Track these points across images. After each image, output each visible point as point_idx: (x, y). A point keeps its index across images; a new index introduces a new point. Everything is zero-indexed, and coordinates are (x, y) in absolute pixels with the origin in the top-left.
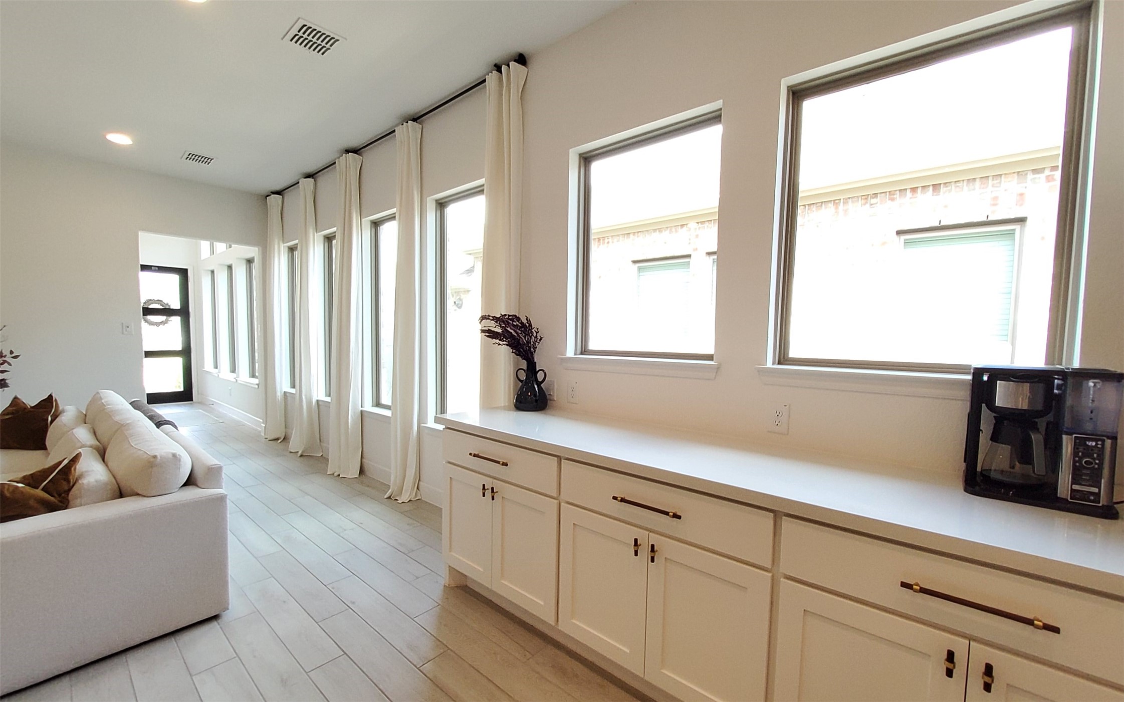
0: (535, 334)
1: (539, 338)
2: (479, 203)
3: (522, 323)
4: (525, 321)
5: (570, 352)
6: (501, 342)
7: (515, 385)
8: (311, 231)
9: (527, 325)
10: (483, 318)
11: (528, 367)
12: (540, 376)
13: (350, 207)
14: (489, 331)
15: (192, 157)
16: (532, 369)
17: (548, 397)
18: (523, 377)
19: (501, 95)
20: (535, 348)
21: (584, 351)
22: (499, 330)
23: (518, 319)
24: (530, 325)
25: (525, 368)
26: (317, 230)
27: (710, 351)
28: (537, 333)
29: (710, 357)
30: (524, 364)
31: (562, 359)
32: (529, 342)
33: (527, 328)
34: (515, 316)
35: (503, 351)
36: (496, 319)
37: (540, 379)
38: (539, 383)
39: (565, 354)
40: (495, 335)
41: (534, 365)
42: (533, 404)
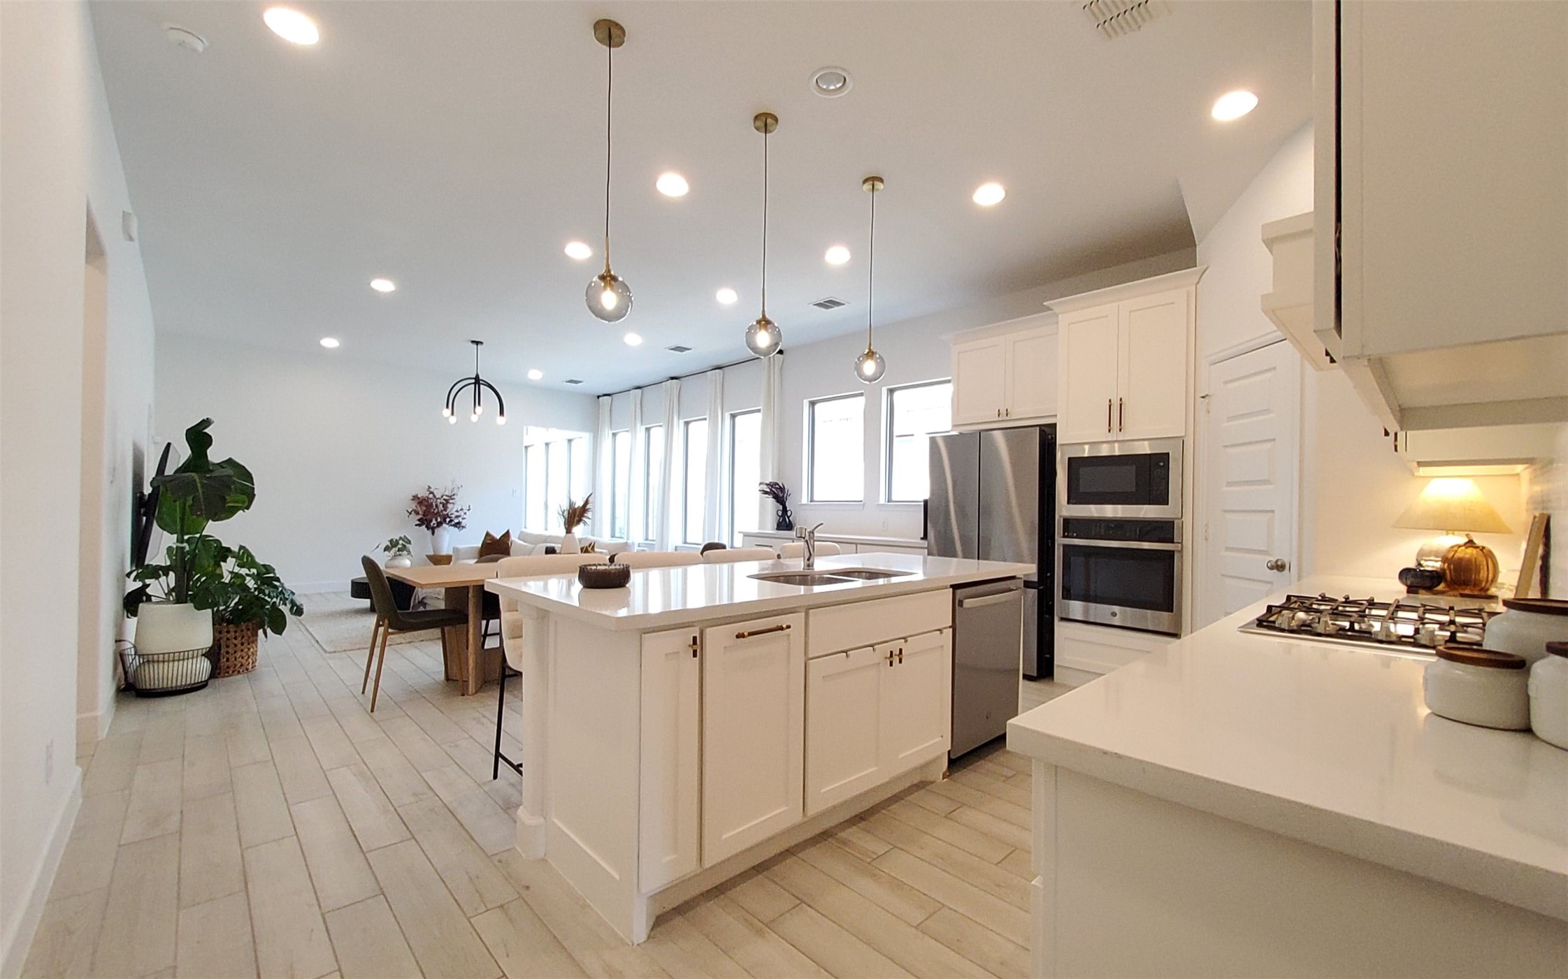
0: (786, 493)
1: (788, 494)
2: (758, 417)
4: (781, 485)
5: (805, 500)
6: (769, 496)
7: (776, 518)
8: (638, 424)
10: (760, 484)
11: (783, 509)
12: (789, 513)
13: (673, 412)
14: (763, 491)
15: (571, 381)
16: (785, 510)
17: (793, 525)
18: (780, 513)
19: (770, 370)
20: (786, 499)
21: (812, 501)
22: (768, 490)
23: (778, 485)
24: (784, 488)
25: (781, 509)
26: (642, 424)
27: (861, 499)
28: (787, 491)
29: (861, 501)
30: (781, 507)
31: (800, 505)
32: (783, 496)
33: (782, 489)
34: (776, 483)
35: (770, 500)
36: (767, 485)
37: (789, 515)
38: (788, 517)
39: (801, 501)
40: (766, 493)
41: (786, 508)
42: (785, 528)
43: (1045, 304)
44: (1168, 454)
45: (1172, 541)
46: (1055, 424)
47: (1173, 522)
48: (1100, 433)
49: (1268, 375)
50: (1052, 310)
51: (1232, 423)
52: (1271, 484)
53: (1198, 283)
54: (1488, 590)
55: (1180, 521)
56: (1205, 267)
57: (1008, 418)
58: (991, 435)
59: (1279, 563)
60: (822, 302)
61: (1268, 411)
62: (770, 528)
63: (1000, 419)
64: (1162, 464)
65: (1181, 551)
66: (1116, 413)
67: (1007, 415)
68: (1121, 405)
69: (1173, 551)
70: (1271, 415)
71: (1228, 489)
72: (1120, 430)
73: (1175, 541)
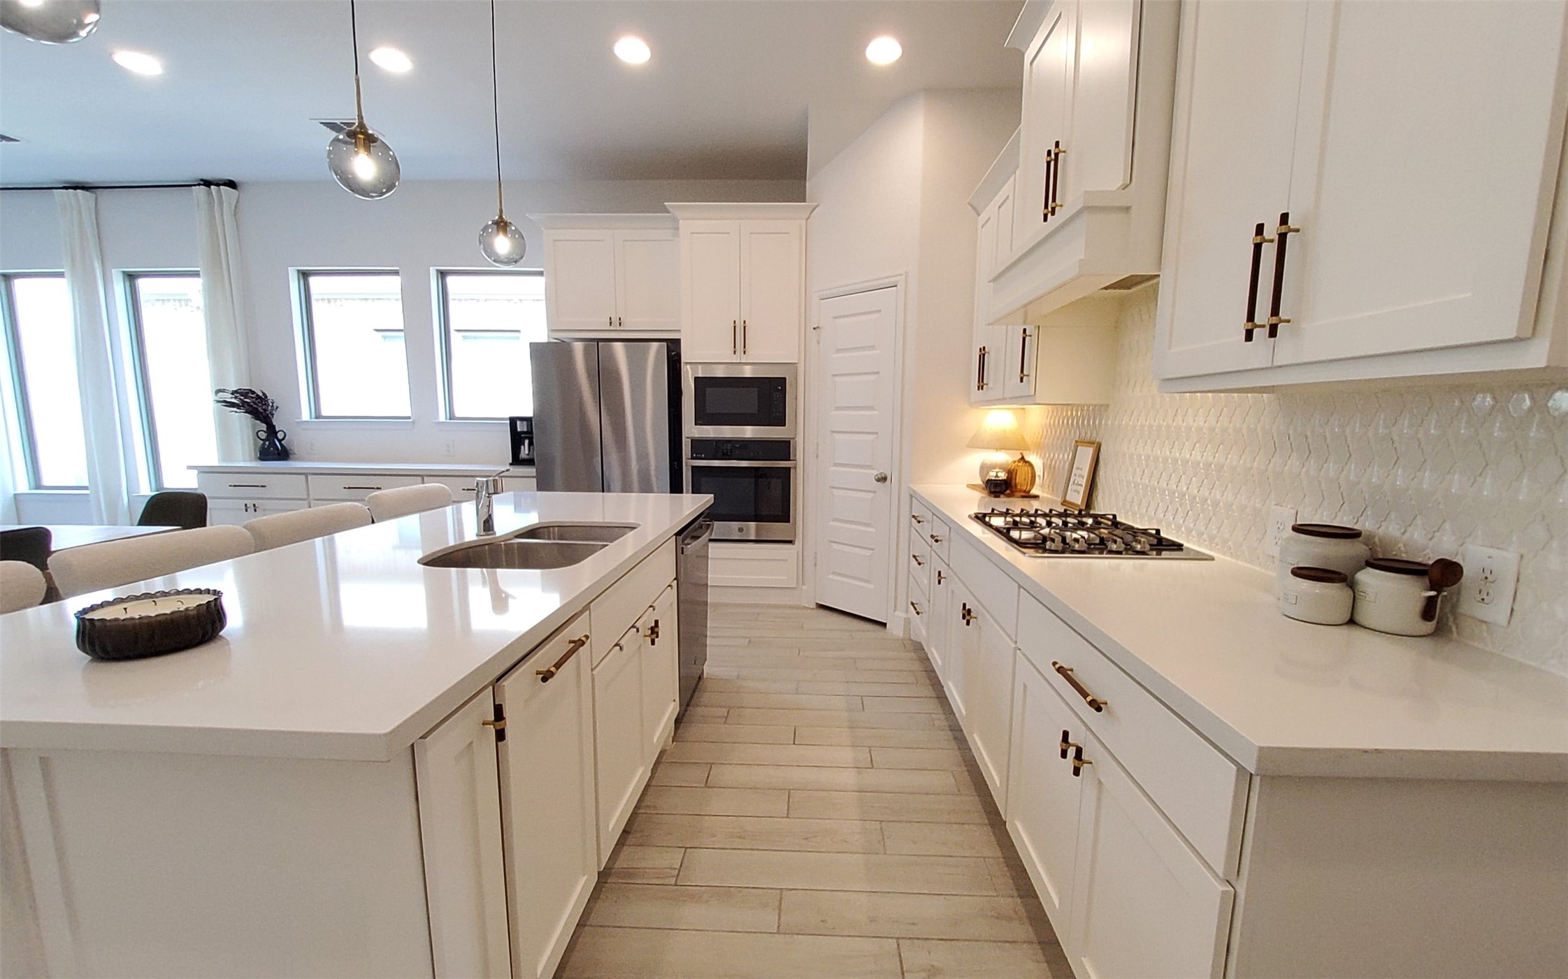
0: (271, 404)
1: (275, 407)
3: (257, 395)
4: (261, 394)
5: (306, 416)
6: (238, 410)
7: (255, 443)
9: (263, 397)
10: (218, 391)
11: (267, 429)
12: (280, 435)
14: (225, 402)
16: (272, 431)
17: (290, 452)
18: (263, 435)
20: (273, 415)
21: (318, 416)
22: (236, 401)
23: (253, 392)
24: (266, 397)
25: (265, 429)
27: (409, 414)
28: (273, 403)
29: (409, 418)
30: (263, 426)
31: (298, 422)
33: (263, 399)
34: (250, 390)
35: (241, 421)
36: (231, 392)
37: (281, 438)
38: (280, 441)
39: (301, 418)
40: (232, 405)
41: (274, 427)
42: (276, 457)
43: (665, 204)
44: (785, 378)
45: (789, 460)
46: (679, 340)
47: (790, 441)
48: (725, 354)
49: (876, 316)
50: (669, 212)
51: (841, 355)
52: (875, 410)
53: (808, 218)
54: (1029, 491)
55: (794, 440)
56: (816, 204)
57: (621, 328)
58: (611, 345)
59: (883, 476)
60: (338, 122)
61: (872, 347)
62: (244, 456)
63: (612, 328)
64: (780, 388)
65: (795, 468)
66: (740, 335)
67: (620, 324)
68: (745, 327)
69: (790, 468)
70: (875, 352)
71: (837, 412)
72: (745, 352)
73: (791, 459)
